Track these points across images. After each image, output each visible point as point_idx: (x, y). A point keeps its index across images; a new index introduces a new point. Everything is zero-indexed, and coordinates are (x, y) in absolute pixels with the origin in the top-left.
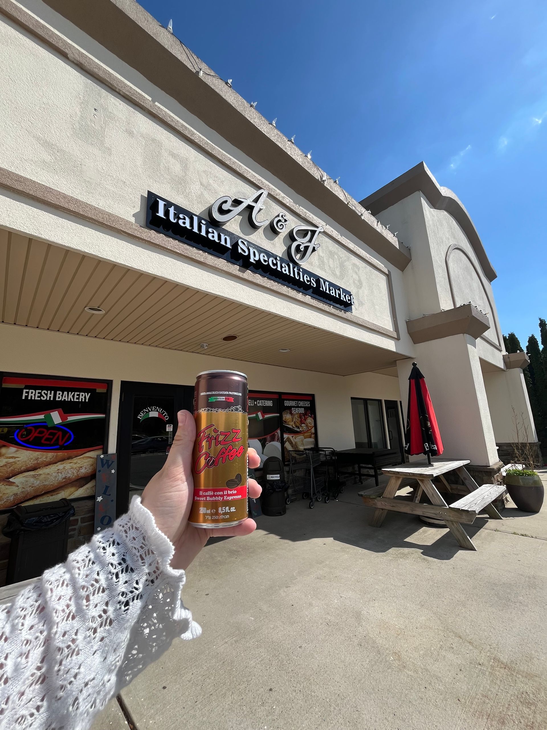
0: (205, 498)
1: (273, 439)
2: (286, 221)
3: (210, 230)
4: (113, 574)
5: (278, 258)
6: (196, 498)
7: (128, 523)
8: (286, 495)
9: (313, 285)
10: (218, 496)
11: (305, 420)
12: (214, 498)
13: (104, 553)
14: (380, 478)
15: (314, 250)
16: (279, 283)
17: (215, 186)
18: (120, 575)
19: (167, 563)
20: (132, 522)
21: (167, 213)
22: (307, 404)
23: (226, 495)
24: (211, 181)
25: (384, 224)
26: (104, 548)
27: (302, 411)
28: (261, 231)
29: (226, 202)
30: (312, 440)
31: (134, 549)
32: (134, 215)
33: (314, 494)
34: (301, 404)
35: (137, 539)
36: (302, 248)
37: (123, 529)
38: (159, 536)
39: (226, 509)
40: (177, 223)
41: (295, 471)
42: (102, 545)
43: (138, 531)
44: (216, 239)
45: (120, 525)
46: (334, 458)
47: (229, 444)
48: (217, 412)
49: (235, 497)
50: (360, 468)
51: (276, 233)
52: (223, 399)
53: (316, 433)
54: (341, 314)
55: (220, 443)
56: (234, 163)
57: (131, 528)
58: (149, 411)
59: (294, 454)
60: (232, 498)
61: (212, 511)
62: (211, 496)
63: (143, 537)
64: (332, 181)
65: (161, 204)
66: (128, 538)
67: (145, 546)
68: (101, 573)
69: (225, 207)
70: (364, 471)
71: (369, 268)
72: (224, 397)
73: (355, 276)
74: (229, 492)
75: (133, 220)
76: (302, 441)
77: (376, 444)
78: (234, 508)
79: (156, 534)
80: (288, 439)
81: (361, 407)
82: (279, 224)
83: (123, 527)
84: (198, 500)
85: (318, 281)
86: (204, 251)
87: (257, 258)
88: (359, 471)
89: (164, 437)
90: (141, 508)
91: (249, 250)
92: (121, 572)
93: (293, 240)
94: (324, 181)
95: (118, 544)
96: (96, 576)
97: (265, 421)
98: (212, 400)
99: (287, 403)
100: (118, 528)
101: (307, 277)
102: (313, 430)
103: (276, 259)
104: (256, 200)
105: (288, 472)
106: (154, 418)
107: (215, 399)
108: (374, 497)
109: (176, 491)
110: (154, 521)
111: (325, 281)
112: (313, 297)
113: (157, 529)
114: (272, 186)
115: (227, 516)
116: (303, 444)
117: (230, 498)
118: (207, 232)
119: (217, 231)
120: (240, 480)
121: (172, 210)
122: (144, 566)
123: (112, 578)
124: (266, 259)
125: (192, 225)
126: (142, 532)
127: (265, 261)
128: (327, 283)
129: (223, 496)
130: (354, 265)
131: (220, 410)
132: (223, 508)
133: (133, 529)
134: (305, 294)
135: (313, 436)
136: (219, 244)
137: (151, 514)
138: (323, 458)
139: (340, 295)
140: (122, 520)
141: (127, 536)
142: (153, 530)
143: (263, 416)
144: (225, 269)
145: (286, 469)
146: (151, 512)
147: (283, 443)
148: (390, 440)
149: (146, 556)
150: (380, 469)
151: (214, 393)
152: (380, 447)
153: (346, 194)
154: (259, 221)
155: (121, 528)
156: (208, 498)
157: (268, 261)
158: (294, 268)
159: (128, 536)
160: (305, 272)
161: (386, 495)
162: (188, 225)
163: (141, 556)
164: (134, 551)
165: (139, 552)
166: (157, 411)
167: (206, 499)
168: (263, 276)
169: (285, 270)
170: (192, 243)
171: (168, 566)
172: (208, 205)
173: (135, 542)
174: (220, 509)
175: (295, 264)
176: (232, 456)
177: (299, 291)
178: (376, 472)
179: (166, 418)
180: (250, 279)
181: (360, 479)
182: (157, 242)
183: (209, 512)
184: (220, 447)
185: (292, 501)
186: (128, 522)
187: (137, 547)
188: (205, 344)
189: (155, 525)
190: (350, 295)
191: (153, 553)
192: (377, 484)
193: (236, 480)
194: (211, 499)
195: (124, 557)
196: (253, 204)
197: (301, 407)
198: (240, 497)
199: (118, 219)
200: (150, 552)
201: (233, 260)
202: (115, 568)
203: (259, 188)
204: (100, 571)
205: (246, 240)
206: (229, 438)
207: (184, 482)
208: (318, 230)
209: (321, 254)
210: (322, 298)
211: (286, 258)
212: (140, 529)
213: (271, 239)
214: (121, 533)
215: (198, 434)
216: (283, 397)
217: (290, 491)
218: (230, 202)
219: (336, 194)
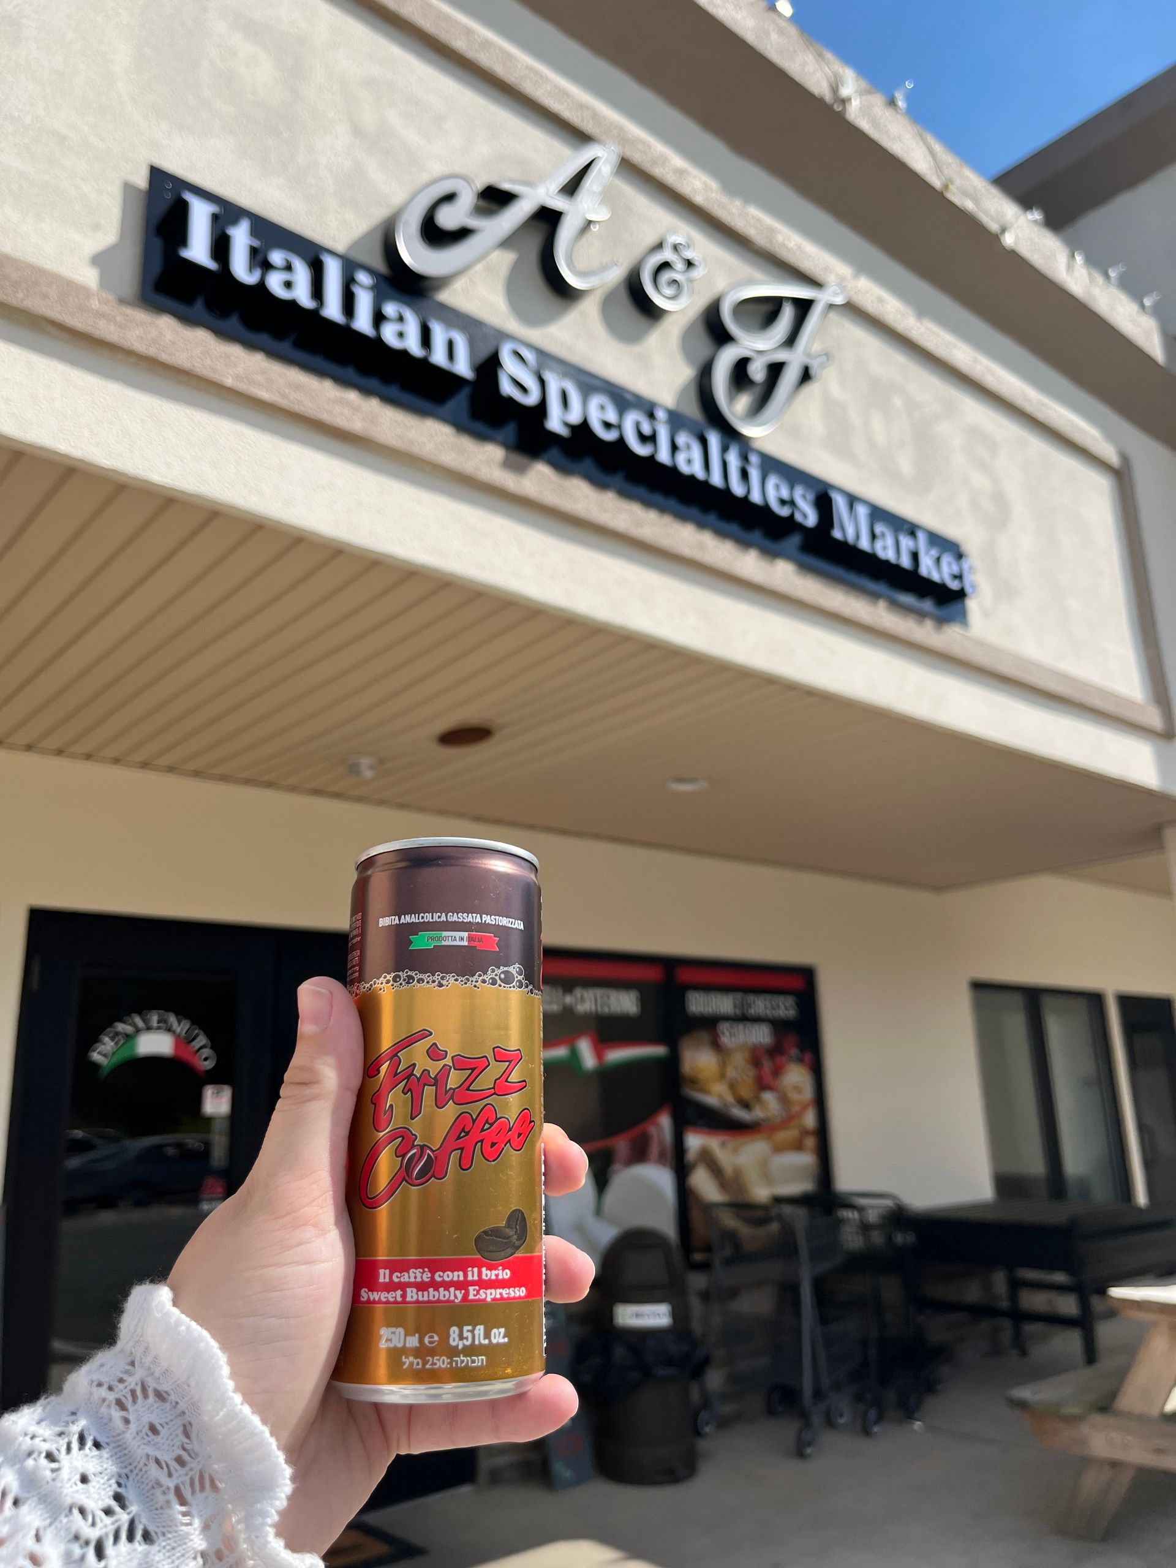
0: (399, 1293)
1: (639, 1154)
2: (690, 264)
3: (390, 309)
4: (87, 1543)
5: (661, 414)
6: (365, 1294)
7: (125, 1377)
8: (695, 1395)
9: (805, 516)
10: (447, 1285)
11: (777, 1072)
12: (432, 1294)
13: (53, 1471)
14: (1106, 1333)
15: (806, 376)
16: (662, 510)
17: (411, 136)
18: (110, 1549)
19: (269, 1521)
20: (139, 1373)
21: (221, 247)
22: (785, 1008)
23: (473, 1283)
24: (393, 118)
25: (1098, 262)
26: (50, 1457)
27: (761, 1035)
28: (588, 310)
29: (450, 198)
30: (806, 1159)
31: (153, 1465)
32: (97, 260)
33: (818, 1394)
34: (760, 1005)
35: (163, 1432)
36: (757, 372)
37: (111, 1397)
38: (243, 1424)
39: (476, 1332)
40: (261, 286)
41: (733, 1293)
42: (45, 1447)
43: (167, 1405)
44: (413, 345)
45: (100, 1385)
46: (899, 1238)
47: (485, 1101)
48: (440, 985)
49: (505, 1292)
50: (1016, 1285)
51: (648, 311)
52: (462, 939)
53: (822, 1134)
54: (924, 632)
55: (452, 1098)
56: (486, 44)
57: (139, 1393)
58: (138, 1031)
59: (729, 1221)
60: (495, 1293)
61: (426, 1340)
62: (421, 1287)
63: (184, 1426)
64: (877, 101)
65: (200, 216)
66: (133, 1427)
67: (190, 1456)
68: (48, 1537)
69: (449, 218)
70: (1035, 1301)
71: (1037, 446)
72: (465, 934)
73: (979, 480)
74: (487, 1274)
75: (89, 277)
76: (764, 1165)
77: (1084, 1185)
78: (502, 1330)
79: (233, 1415)
80: (707, 1158)
81: (1016, 1025)
82: (666, 276)
83: (110, 1388)
84: (374, 1302)
85: (823, 502)
86: (366, 392)
87: (575, 417)
88: (1013, 1296)
89: (192, 1141)
90: (178, 1323)
91: (542, 382)
92: (111, 1539)
93: (720, 336)
94: (844, 102)
95: (97, 1445)
96: (30, 1543)
97: (608, 1077)
98: (421, 942)
99: (699, 1004)
100: (91, 1394)
101: (777, 487)
102: (810, 1119)
103: (651, 416)
104: (572, 188)
105: (705, 1296)
106: (154, 1062)
107: (433, 939)
108: (1075, 1410)
109: (298, 1263)
110: (226, 1371)
111: (852, 500)
112: (804, 568)
113: (238, 1398)
114: (634, 130)
115: (480, 1360)
116: (768, 1178)
117: (490, 1295)
118: (379, 318)
119: (417, 311)
120: (523, 1234)
121: (241, 238)
122: (190, 1524)
123: (83, 1558)
124: (612, 416)
125: (317, 291)
126: (182, 1406)
127: (608, 425)
128: (862, 511)
129: (463, 1285)
130: (974, 433)
131: (450, 980)
132: (466, 1328)
133: (146, 1396)
134: (771, 554)
135: (810, 1142)
136: (424, 364)
137: (214, 1344)
138: (852, 1240)
139: (915, 556)
140: (102, 1365)
141: (127, 1421)
142: (223, 1401)
143: (599, 1055)
144: (448, 459)
145: (698, 1281)
146: (214, 1336)
147: (681, 1169)
148: (1147, 1164)
149: (193, 1492)
150: (1102, 1292)
151: (428, 917)
152: (1102, 1194)
153: (938, 147)
154: (581, 265)
155: (103, 1392)
156: (412, 1294)
157: (619, 427)
158: (725, 449)
159: (131, 1417)
160: (771, 465)
161: (1130, 1399)
162: (302, 295)
163: (178, 1492)
164: (154, 1471)
165: (170, 1475)
166: (169, 1030)
167: (404, 1296)
168: (600, 485)
169: (690, 462)
170: (319, 361)
171: (271, 1531)
172: (378, 215)
173: (157, 1439)
174: (454, 1331)
175: (730, 434)
176: (493, 1144)
177: (745, 544)
178: (1084, 1304)
179: (205, 1060)
180: (550, 497)
181: (1018, 1335)
182: (181, 359)
183: (413, 1342)
184: (451, 1111)
185: (724, 1423)
186: (126, 1372)
187: (164, 1457)
188: (365, 762)
189: (230, 1385)
190: (960, 556)
191: (214, 1486)
192: (1091, 1355)
193: (511, 1232)
194: (424, 1297)
195: (119, 1490)
196: (557, 203)
197: (757, 1020)
198: (521, 1292)
199: (35, 276)
200: (205, 1482)
201: (480, 426)
202: (93, 1524)
203: (580, 137)
204: (45, 1528)
205: (530, 346)
206: (485, 1081)
207: (323, 1232)
208: (822, 298)
209: (836, 390)
210: (839, 571)
211: (693, 410)
212: (173, 1397)
213: (630, 337)
214: (104, 1410)
215: (370, 1069)
216: (684, 975)
217: (715, 1379)
218: (467, 199)
219: (896, 147)
